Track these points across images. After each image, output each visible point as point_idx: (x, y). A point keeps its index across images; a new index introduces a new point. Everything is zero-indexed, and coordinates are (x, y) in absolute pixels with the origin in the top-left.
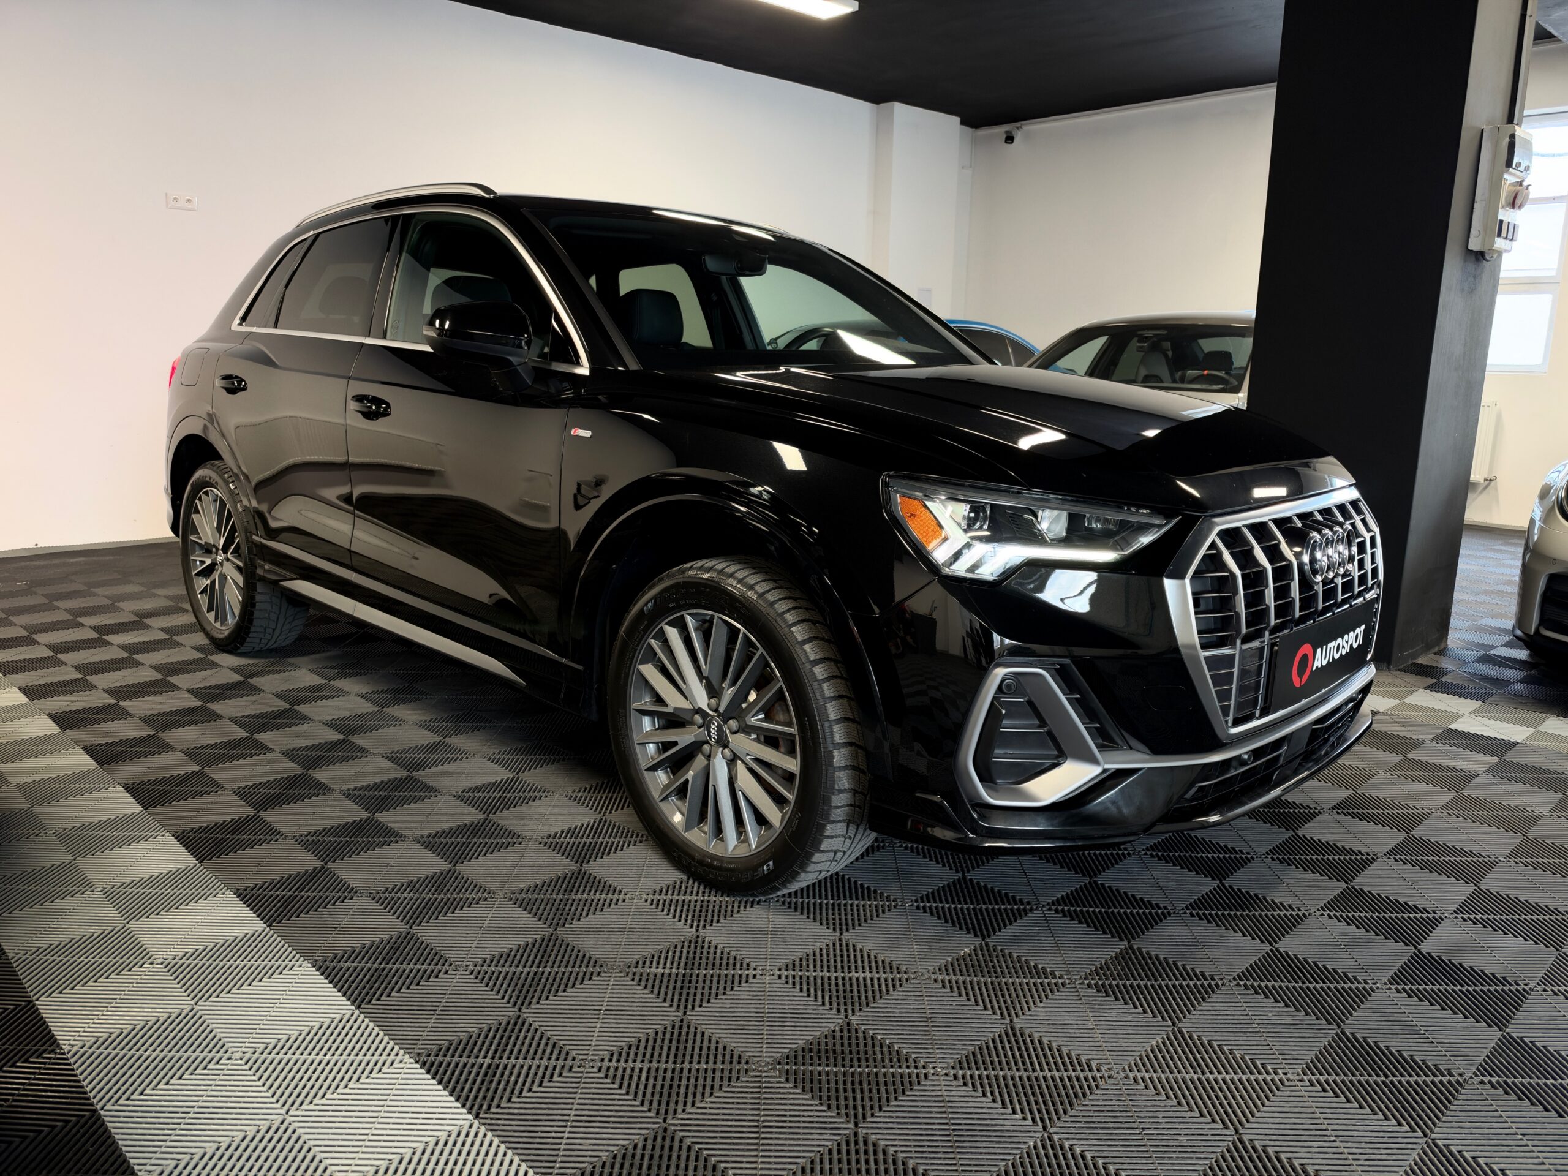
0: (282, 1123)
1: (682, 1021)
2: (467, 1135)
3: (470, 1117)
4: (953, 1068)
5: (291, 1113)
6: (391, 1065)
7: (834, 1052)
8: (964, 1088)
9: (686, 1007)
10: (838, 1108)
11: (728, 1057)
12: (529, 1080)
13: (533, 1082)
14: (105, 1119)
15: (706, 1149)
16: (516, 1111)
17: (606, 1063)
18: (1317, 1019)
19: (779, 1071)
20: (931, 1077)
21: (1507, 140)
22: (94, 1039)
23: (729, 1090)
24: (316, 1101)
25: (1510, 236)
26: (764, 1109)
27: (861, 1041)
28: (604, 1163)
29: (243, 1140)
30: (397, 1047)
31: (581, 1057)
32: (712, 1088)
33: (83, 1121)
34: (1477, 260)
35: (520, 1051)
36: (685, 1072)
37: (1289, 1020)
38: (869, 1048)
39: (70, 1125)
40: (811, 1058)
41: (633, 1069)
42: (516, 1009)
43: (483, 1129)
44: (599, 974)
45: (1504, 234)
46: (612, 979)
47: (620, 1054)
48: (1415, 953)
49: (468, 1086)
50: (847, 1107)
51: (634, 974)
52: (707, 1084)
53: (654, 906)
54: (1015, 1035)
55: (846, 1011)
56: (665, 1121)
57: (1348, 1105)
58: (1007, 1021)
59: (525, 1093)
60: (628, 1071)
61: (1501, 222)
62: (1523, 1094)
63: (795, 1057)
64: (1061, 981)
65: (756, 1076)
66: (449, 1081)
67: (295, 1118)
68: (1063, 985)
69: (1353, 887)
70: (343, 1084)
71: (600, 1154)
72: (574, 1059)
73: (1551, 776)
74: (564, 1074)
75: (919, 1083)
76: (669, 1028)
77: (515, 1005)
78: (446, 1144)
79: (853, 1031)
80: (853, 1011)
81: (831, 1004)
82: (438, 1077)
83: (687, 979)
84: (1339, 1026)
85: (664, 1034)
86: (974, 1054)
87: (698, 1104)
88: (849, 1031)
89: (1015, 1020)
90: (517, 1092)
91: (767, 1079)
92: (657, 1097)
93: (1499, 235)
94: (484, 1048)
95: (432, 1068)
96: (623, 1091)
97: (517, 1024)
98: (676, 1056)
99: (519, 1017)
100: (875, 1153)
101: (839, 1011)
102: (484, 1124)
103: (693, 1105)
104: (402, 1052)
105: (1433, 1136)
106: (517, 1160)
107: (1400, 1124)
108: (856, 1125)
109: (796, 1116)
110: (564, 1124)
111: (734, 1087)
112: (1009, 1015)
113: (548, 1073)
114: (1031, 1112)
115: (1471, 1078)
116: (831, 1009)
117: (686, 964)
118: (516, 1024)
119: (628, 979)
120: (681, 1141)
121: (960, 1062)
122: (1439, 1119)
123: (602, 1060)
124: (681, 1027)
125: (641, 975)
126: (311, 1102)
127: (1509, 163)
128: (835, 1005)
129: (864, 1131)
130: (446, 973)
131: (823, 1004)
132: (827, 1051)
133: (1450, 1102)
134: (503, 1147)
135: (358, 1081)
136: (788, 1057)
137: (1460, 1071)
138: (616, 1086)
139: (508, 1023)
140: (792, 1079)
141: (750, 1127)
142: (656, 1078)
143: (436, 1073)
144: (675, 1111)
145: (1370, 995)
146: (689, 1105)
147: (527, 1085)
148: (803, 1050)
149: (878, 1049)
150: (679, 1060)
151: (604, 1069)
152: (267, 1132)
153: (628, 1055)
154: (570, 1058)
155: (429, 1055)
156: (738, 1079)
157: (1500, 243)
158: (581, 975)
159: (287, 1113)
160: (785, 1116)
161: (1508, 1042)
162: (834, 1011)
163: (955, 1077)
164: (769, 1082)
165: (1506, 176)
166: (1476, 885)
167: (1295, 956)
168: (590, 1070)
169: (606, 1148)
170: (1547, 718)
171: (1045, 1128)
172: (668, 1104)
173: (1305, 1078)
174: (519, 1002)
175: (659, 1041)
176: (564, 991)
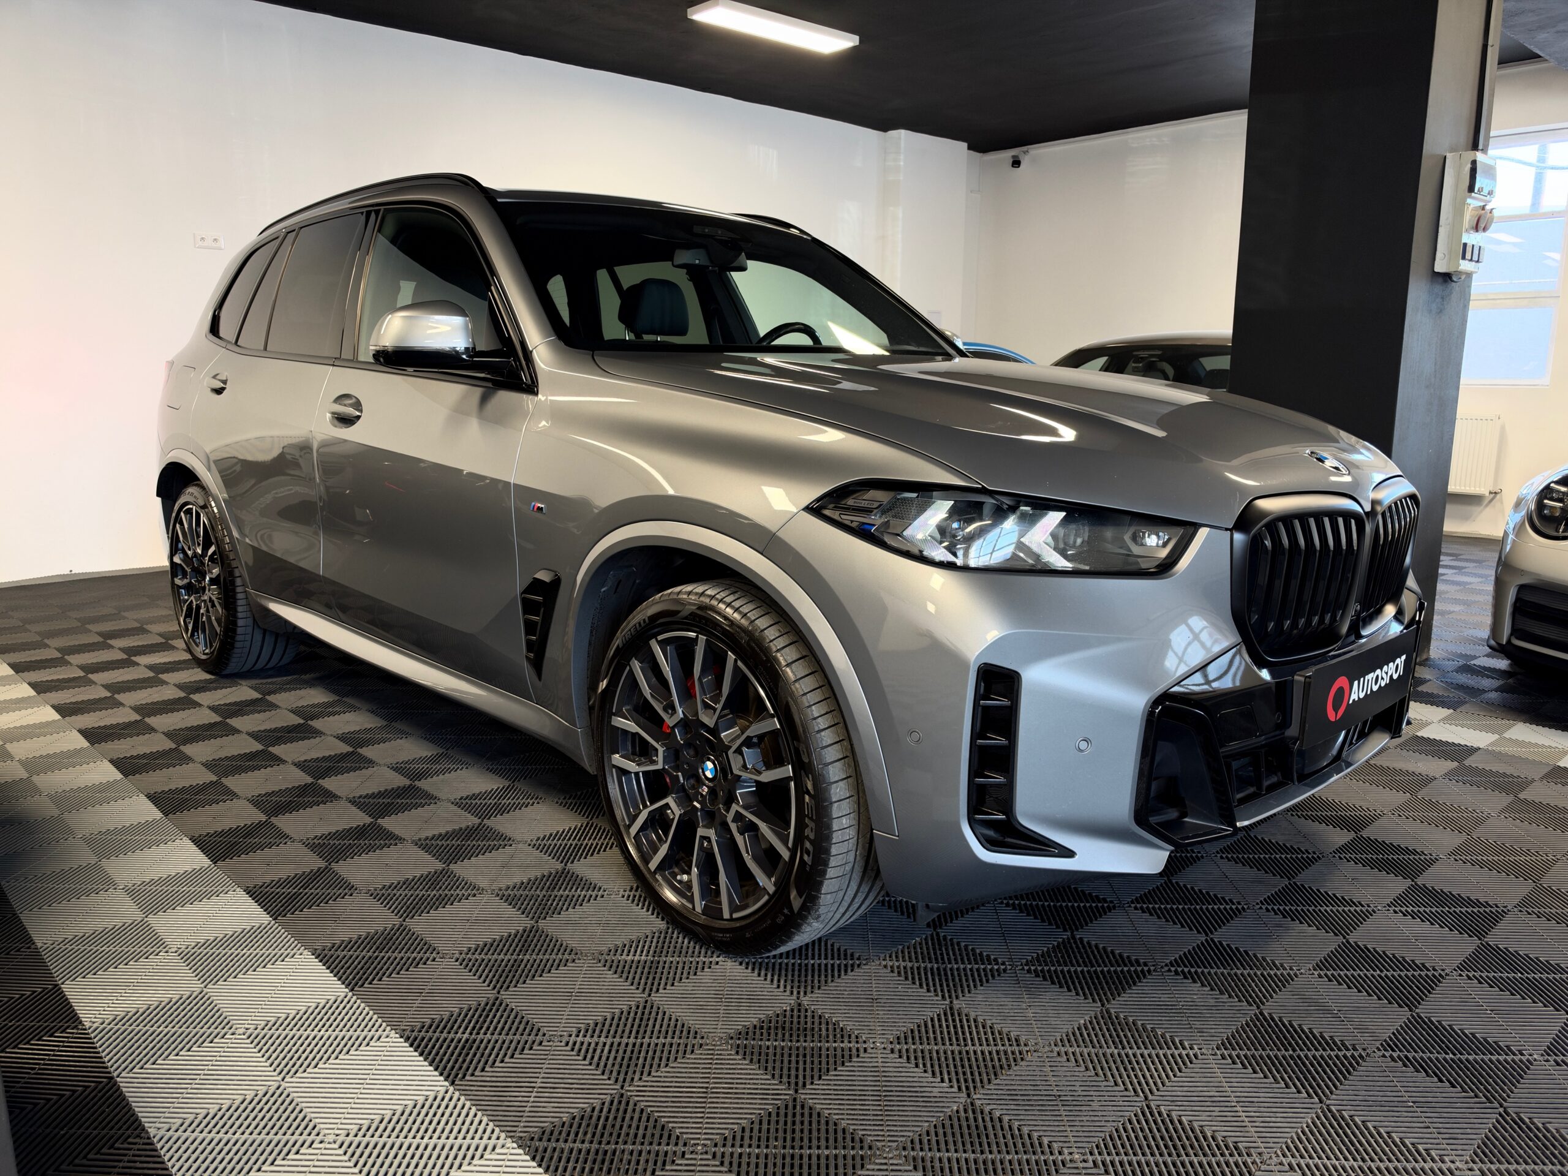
0: (278, 1088)
1: (646, 1002)
2: (443, 1099)
3: (446, 1083)
4: (891, 1043)
5: (286, 1080)
6: (379, 1039)
7: (784, 1028)
8: (900, 1060)
9: (651, 990)
10: (781, 1078)
11: (685, 1033)
12: (502, 1053)
13: (506, 1054)
14: (121, 1084)
15: (657, 1111)
16: (488, 1079)
17: (573, 1038)
18: (1239, 1001)
19: (731, 1045)
20: (869, 1050)
21: (1469, 166)
22: (113, 1017)
23: (683, 1061)
24: (309, 1070)
25: (1475, 258)
26: (714, 1078)
27: (809, 1019)
28: (564, 1123)
29: (242, 1103)
30: (384, 1024)
31: (551, 1033)
32: (668, 1059)
33: (100, 1086)
34: (1445, 281)
35: (496, 1028)
36: (645, 1046)
37: (1212, 1002)
38: (816, 1026)
39: (89, 1090)
40: (762, 1034)
41: (597, 1044)
42: (495, 991)
43: (457, 1094)
44: (574, 961)
45: (1468, 256)
46: (584, 965)
47: (587, 1031)
48: (1343, 943)
49: (446, 1058)
50: (789, 1076)
51: (606, 961)
52: (664, 1056)
53: (630, 901)
54: (952, 1015)
55: (799, 993)
56: (622, 1087)
57: (1254, 1075)
58: (947, 1002)
59: (497, 1064)
60: (593, 1045)
61: (1465, 245)
62: (1421, 1067)
63: (747, 1033)
64: (1003, 967)
65: (709, 1050)
66: (430, 1054)
67: (291, 1085)
68: (1005, 970)
69: (1295, 883)
70: (333, 1056)
71: (562, 1115)
72: (544, 1035)
73: (1506, 780)
74: (534, 1048)
75: (858, 1056)
76: (634, 1008)
77: (494, 988)
78: (423, 1107)
79: (803, 1011)
80: (805, 993)
81: (785, 987)
82: (420, 1050)
83: (654, 966)
84: (1258, 1007)
85: (629, 1013)
86: (912, 1031)
87: (653, 1074)
88: (799, 1011)
89: (955, 1002)
90: (490, 1063)
91: (719, 1052)
92: (617, 1067)
93: (1464, 258)
94: (464, 1026)
95: (415, 1042)
96: (587, 1062)
97: (496, 1004)
98: (638, 1032)
99: (497, 999)
100: (811, 1115)
101: (792, 993)
102: (459, 1090)
103: (649, 1074)
104: (389, 1028)
105: (1328, 1102)
106: (485, 1119)
107: (1299, 1092)
108: (796, 1091)
109: (742, 1083)
110: (531, 1090)
111: (689, 1058)
112: (950, 997)
113: (520, 1047)
114: (958, 1081)
115: (1374, 1052)
116: (785, 991)
117: (655, 952)
118: (494, 1005)
119: (599, 965)
120: (635, 1105)
121: (898, 1038)
122: (1336, 1088)
123: (570, 1036)
124: (645, 1007)
125: (613, 961)
126: (305, 1071)
127: (1471, 189)
128: (789, 988)
129: (803, 1096)
130: (434, 960)
131: (779, 987)
132: (776, 1028)
133: (1349, 1073)
134: (474, 1109)
135: (348, 1053)
136: (740, 1033)
137: (1364, 1046)
138: (580, 1058)
139: (487, 1004)
140: (741, 1051)
141: (699, 1092)
142: (617, 1051)
143: (418, 1046)
144: (633, 1079)
145: (1292, 980)
146: (645, 1074)
147: (500, 1056)
148: (755, 1027)
149: (823, 1027)
150: (640, 1036)
151: (571, 1044)
152: (264, 1096)
153: (594, 1032)
154: (541, 1033)
155: (413, 1031)
156: (692, 1052)
157: (1465, 266)
158: (557, 962)
159: (283, 1080)
160: (733, 1083)
161: (1418, 1021)
162: (788, 993)
163: (892, 1051)
164: (720, 1055)
165: (1469, 201)
166: (1413, 881)
167: (1228, 945)
168: (559, 1044)
169: (567, 1110)
170: (1514, 725)
171: (969, 1095)
172: (626, 1074)
173: (1218, 1052)
174: (498, 986)
175: (623, 1019)
176: (541, 976)
